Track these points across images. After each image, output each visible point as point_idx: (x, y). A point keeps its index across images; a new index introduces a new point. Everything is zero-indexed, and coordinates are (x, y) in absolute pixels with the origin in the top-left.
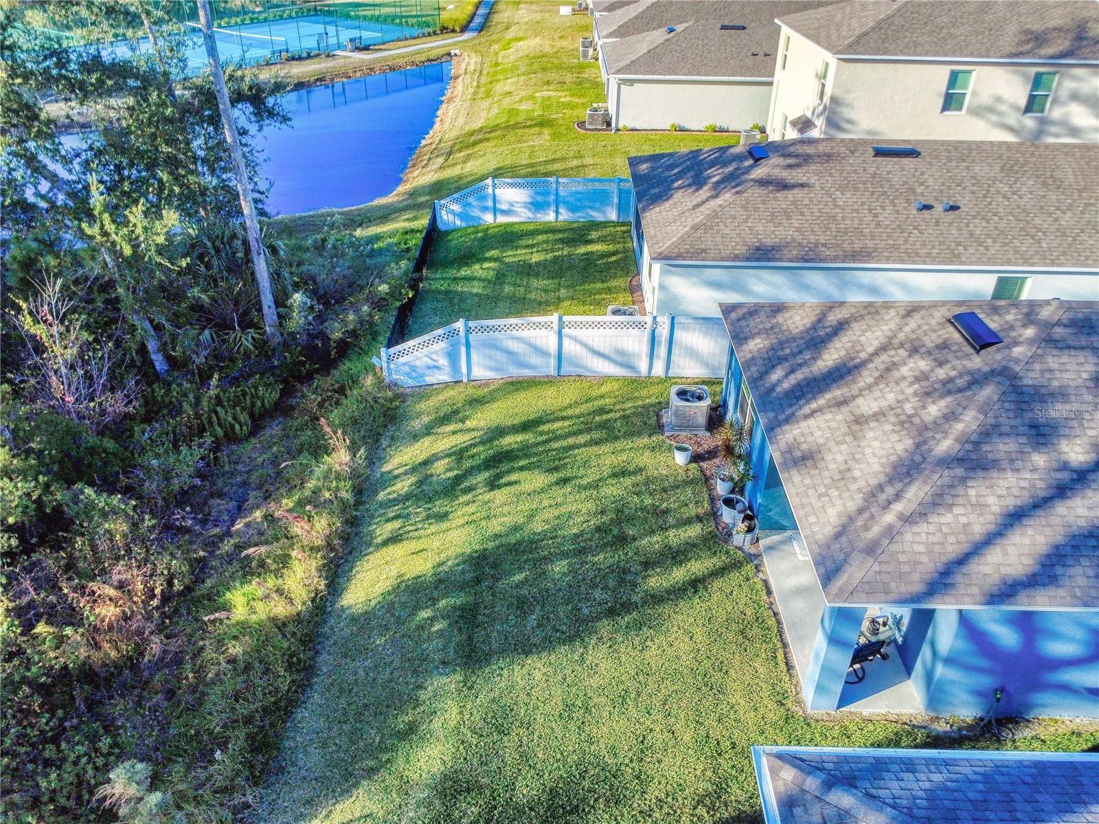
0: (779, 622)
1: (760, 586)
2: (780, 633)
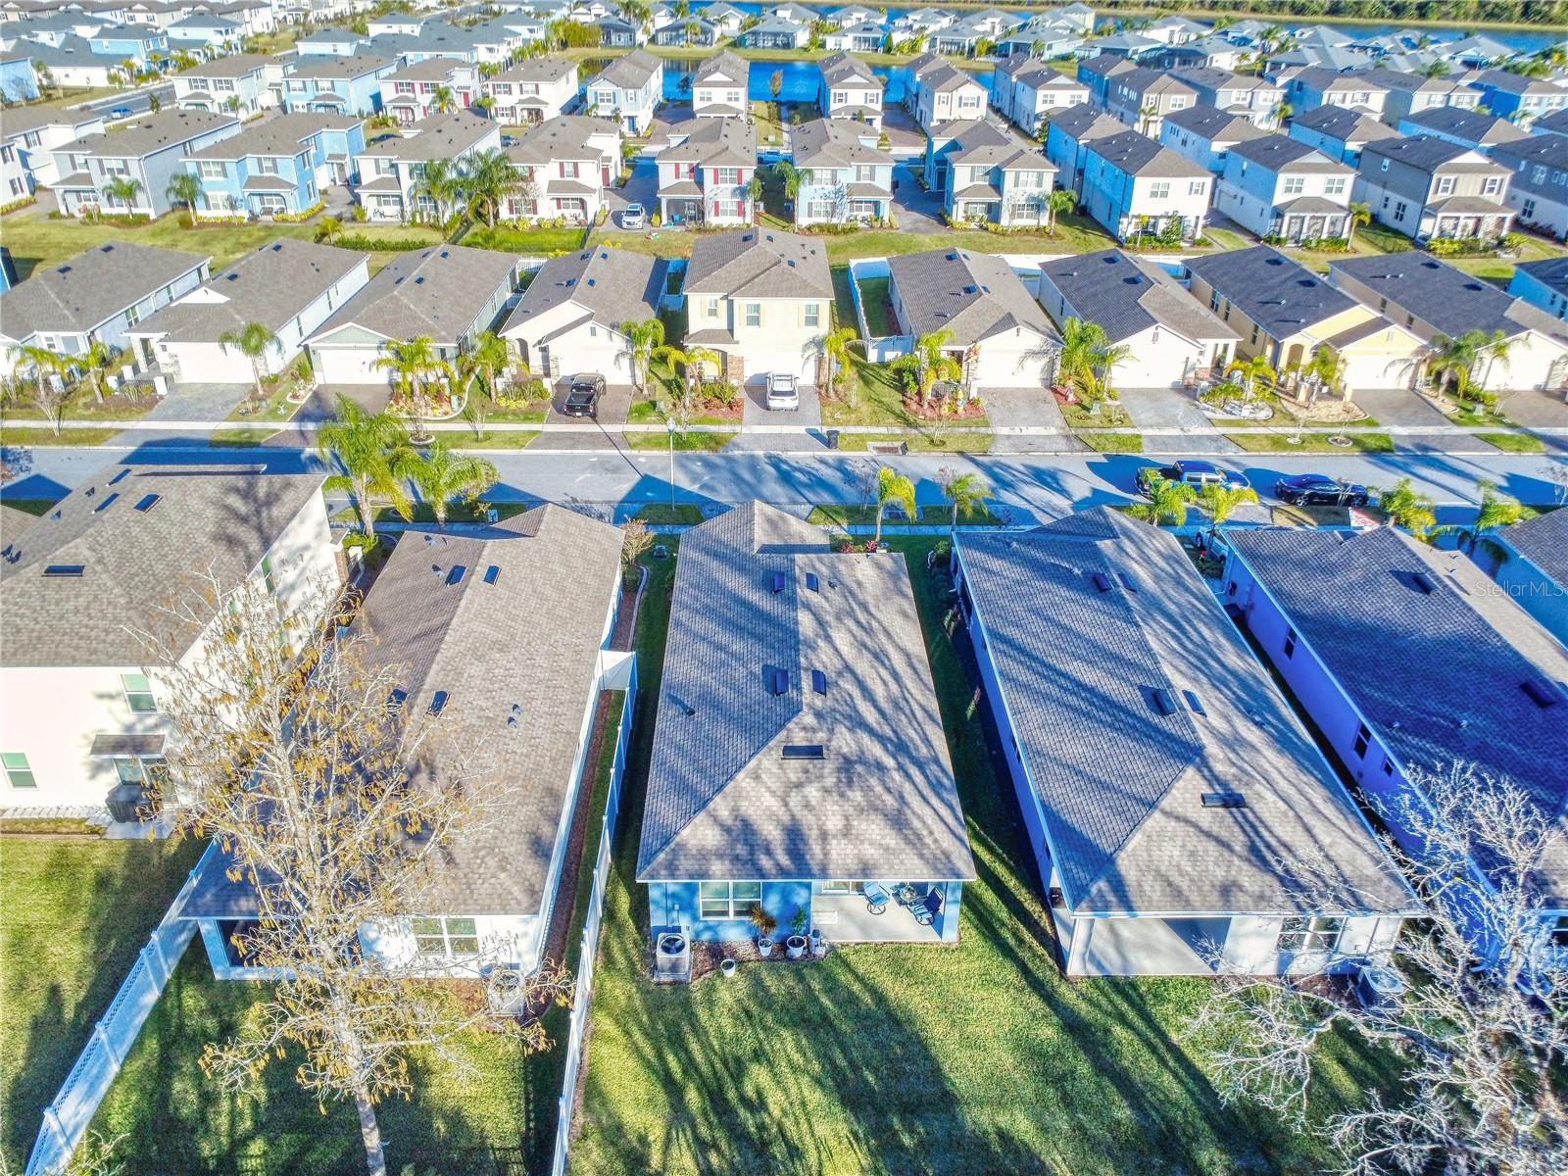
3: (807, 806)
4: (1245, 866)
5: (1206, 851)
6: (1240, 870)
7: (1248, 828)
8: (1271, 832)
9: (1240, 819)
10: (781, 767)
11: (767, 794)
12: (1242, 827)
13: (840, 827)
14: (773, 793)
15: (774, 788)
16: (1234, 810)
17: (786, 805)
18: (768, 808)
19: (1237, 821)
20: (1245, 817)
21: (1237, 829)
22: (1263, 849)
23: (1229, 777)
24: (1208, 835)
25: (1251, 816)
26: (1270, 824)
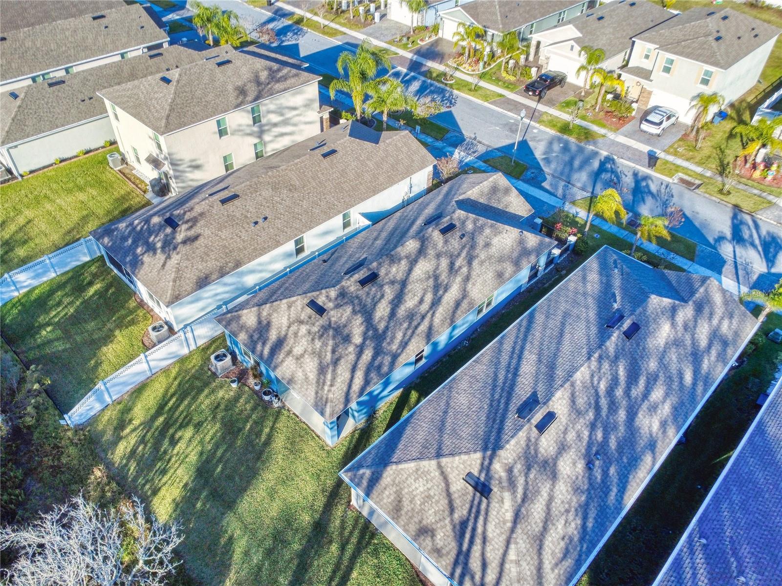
0: (307, 425)
1: (294, 417)
2: (309, 428)
3: (296, 334)
4: (449, 528)
5: (438, 502)
6: (444, 526)
7: (474, 510)
8: (485, 524)
9: (476, 502)
10: (302, 309)
11: (287, 317)
12: (471, 507)
13: (299, 353)
14: (289, 318)
15: (291, 316)
16: (478, 494)
17: (289, 327)
18: (282, 323)
19: (472, 501)
20: (480, 503)
21: (468, 506)
22: (470, 528)
23: (497, 476)
24: (449, 495)
25: (483, 506)
26: (490, 519)
